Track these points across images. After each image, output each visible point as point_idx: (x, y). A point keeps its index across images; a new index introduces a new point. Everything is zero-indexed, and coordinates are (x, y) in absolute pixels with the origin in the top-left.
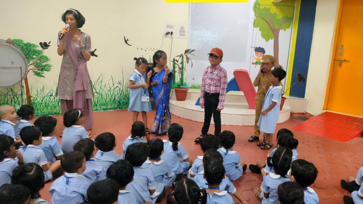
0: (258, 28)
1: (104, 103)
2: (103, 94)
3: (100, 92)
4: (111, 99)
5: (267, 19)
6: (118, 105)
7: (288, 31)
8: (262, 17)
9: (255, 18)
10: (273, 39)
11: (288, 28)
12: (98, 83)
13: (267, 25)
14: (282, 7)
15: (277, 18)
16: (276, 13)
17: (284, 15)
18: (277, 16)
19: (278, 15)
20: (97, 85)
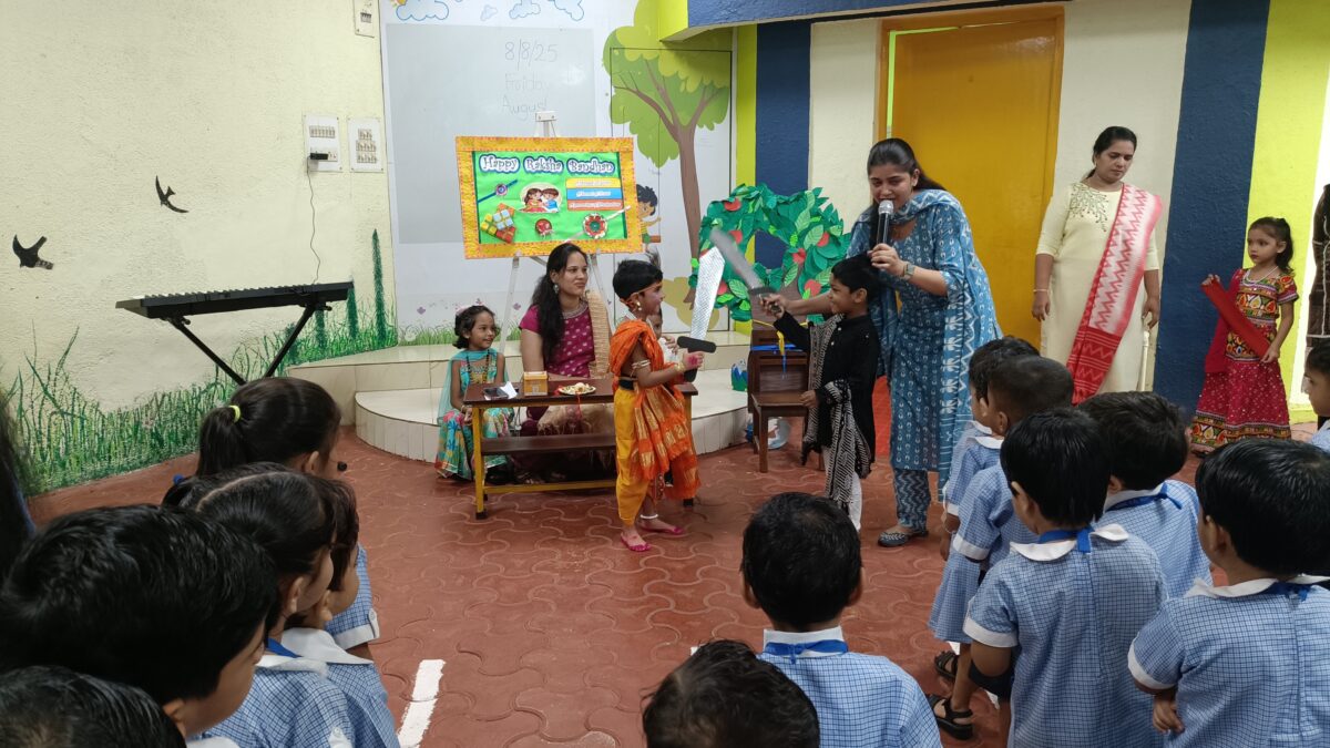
0: (628, 124)
1: (96, 450)
2: (87, 413)
3: (76, 408)
4: (121, 431)
5: (652, 95)
6: (153, 446)
7: (721, 128)
8: (635, 89)
9: (614, 93)
10: (678, 158)
11: (720, 121)
12: (62, 372)
13: (656, 115)
14: (695, 54)
15: (682, 89)
16: (676, 74)
17: (702, 80)
18: (683, 84)
19: (686, 80)
20: (60, 384)
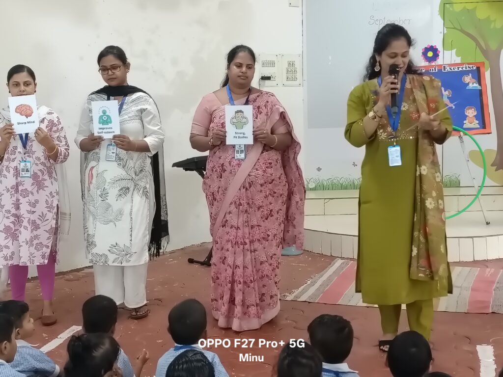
8: (460, 29)
9: (445, 31)
16: (489, 17)
